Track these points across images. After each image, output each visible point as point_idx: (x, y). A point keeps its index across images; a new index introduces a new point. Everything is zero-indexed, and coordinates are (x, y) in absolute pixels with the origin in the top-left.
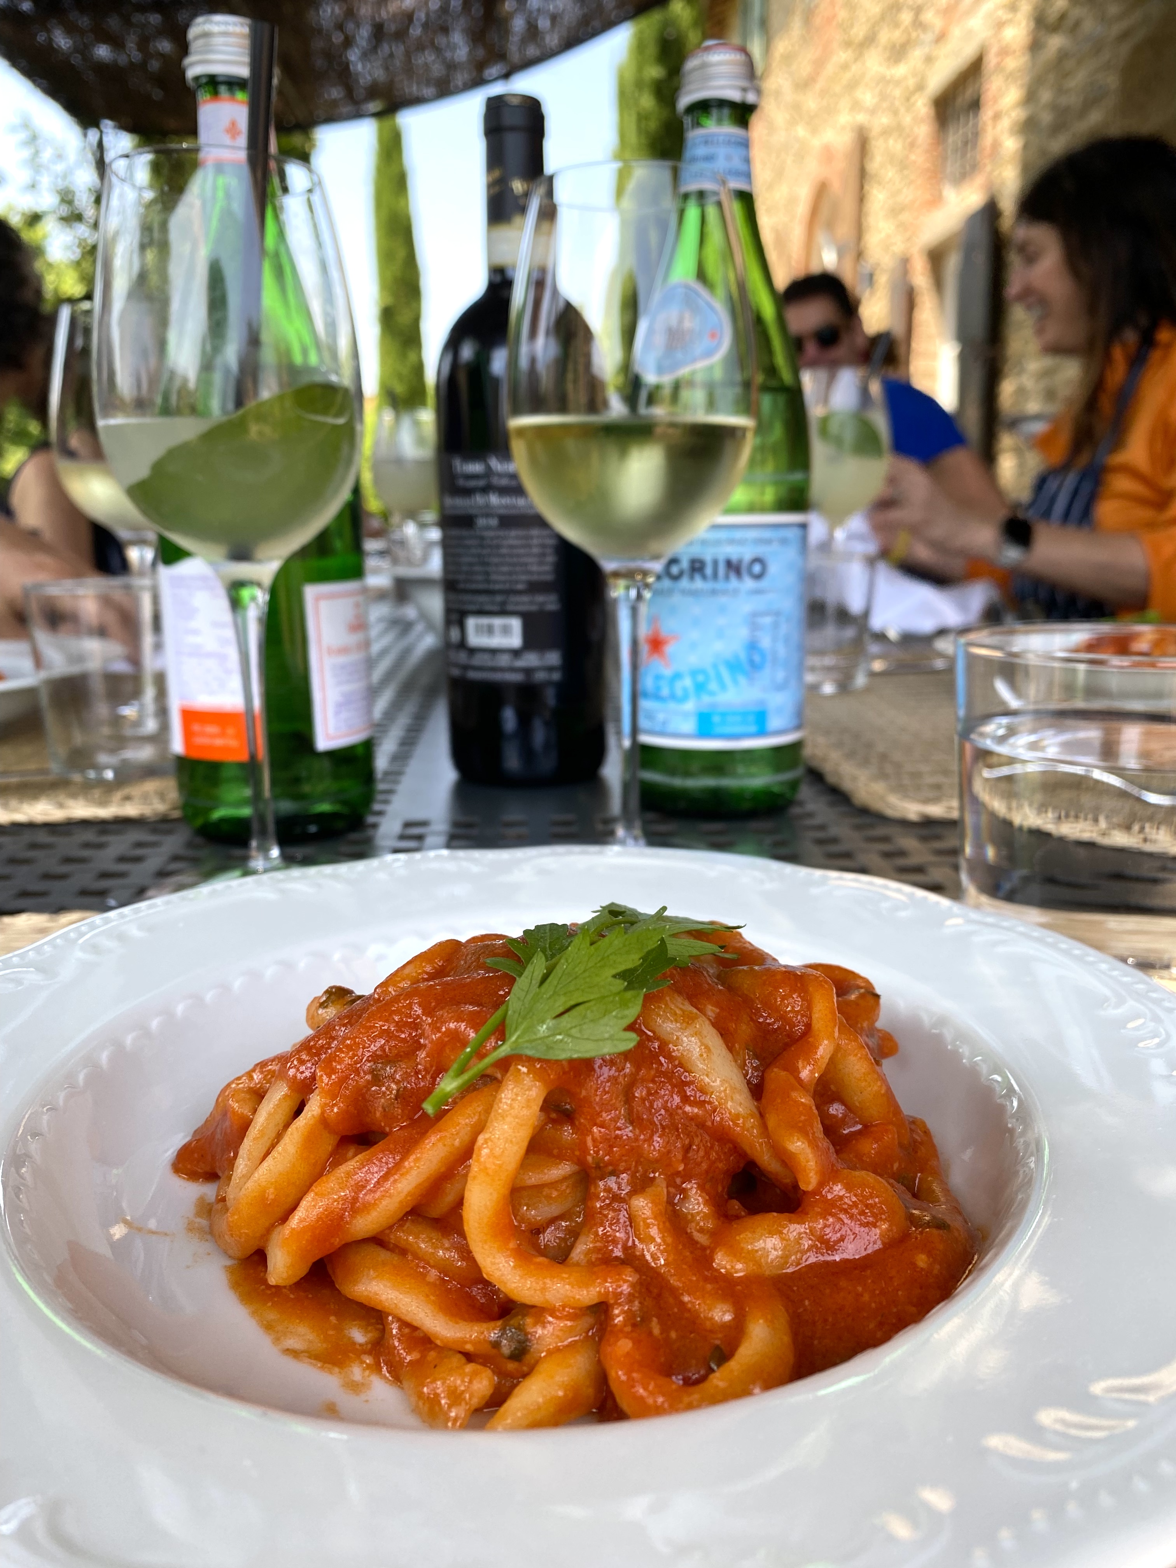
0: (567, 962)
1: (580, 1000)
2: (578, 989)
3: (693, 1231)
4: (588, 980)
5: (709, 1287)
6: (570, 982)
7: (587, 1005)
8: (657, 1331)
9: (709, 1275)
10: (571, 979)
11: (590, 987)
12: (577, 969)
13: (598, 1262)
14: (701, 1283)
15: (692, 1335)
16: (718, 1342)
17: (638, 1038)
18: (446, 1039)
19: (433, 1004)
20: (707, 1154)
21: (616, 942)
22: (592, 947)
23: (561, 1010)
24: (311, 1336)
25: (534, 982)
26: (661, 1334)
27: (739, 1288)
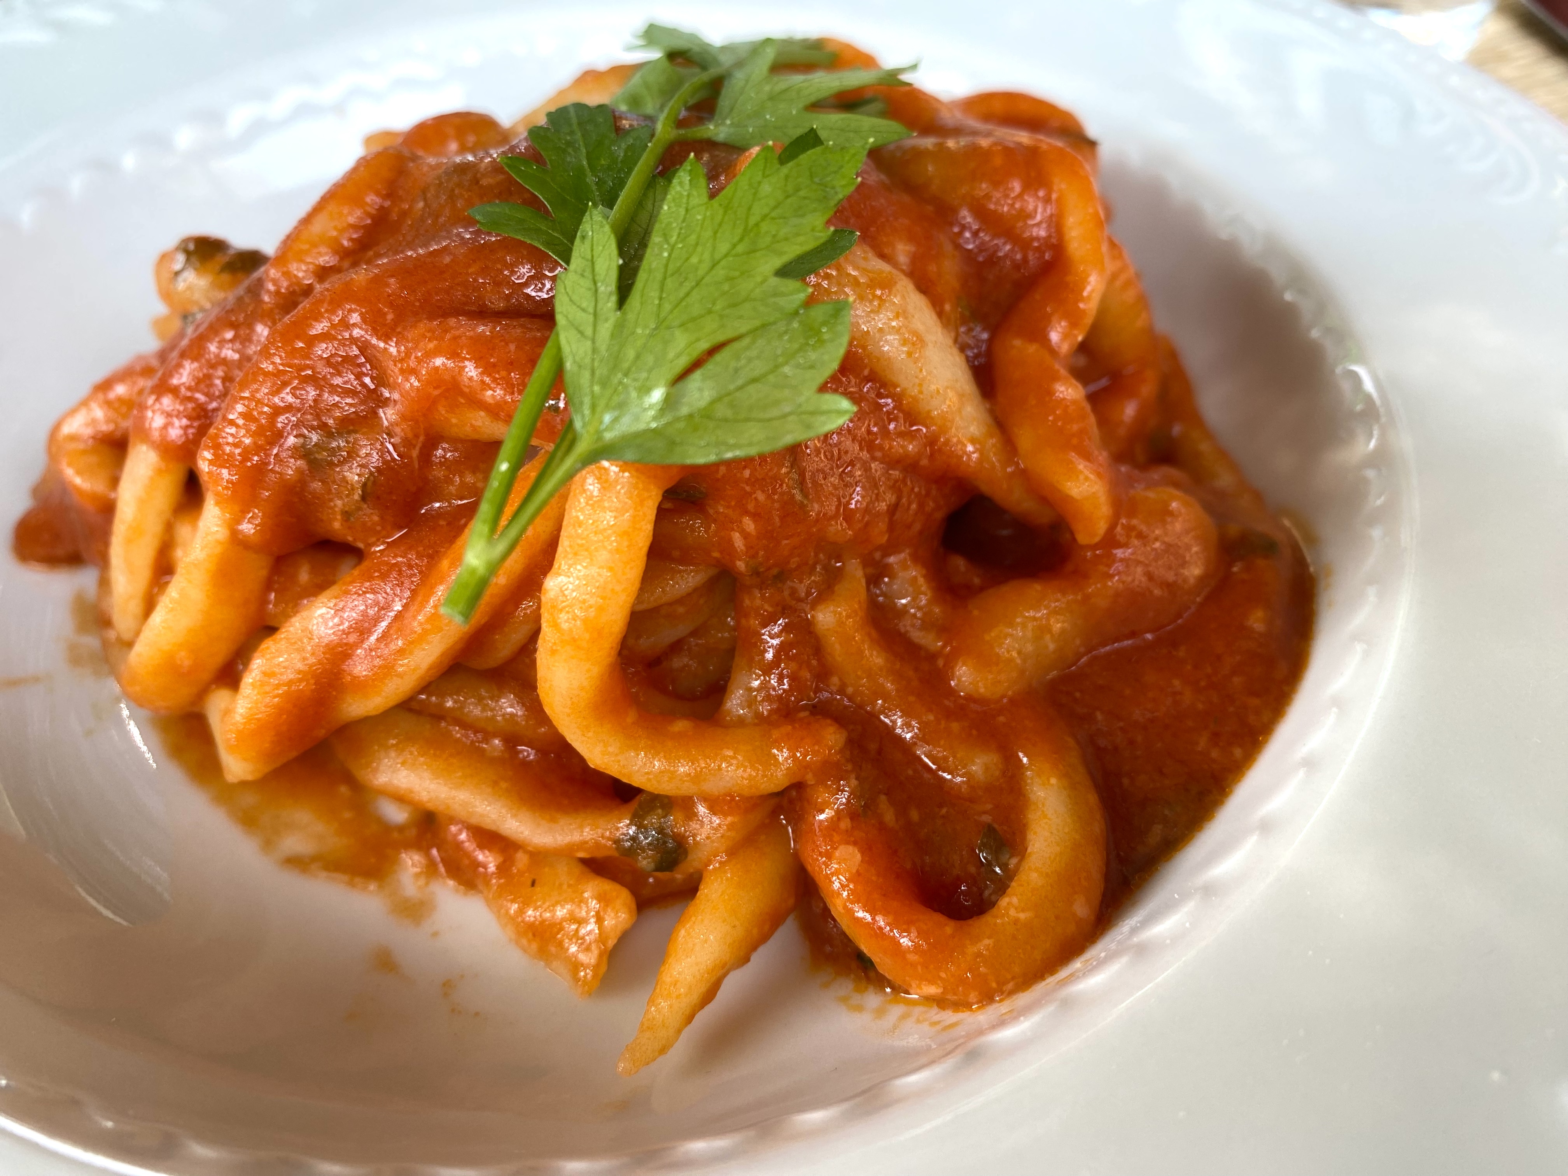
0: (667, 241)
1: (720, 337)
2: (710, 312)
3: (908, 628)
4: (726, 287)
5: (955, 726)
6: (688, 294)
7: (736, 346)
8: (889, 816)
9: (952, 705)
10: (688, 285)
11: (734, 305)
12: (694, 260)
13: (775, 717)
14: (943, 722)
15: (944, 811)
16: (986, 818)
17: (855, 409)
18: (436, 392)
19: (390, 317)
20: (921, 505)
21: (766, 188)
22: (715, 202)
23: (683, 362)
24: (320, 827)
25: (602, 289)
26: (897, 820)
27: (1002, 719)
